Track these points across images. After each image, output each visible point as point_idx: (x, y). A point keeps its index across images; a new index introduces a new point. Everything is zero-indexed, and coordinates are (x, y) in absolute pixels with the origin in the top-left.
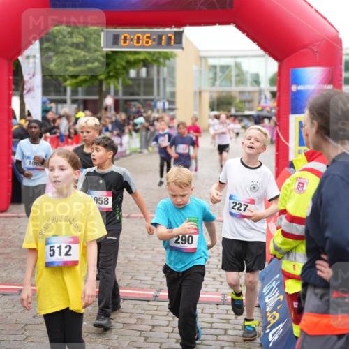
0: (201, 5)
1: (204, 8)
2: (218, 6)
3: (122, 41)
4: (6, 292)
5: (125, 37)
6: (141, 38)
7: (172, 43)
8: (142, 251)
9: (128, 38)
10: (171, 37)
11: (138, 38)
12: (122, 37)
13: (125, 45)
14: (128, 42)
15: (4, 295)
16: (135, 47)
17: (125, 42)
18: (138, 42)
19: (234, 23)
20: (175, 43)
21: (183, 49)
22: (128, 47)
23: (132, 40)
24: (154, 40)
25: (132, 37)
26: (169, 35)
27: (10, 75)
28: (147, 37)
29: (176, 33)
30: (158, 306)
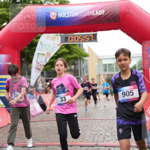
0: (105, 21)
1: (106, 22)
2: (112, 21)
3: (69, 40)
4: (24, 146)
5: (71, 38)
6: (78, 37)
7: (92, 39)
8: (85, 130)
9: (72, 38)
10: (91, 37)
11: (77, 38)
12: (69, 38)
13: (71, 41)
14: (72, 40)
15: (23, 147)
16: (75, 42)
17: (70, 40)
18: (76, 40)
19: (120, 29)
20: (93, 39)
21: (97, 41)
22: (72, 42)
23: (74, 39)
24: (84, 38)
25: (74, 37)
26: (91, 36)
27: (18, 58)
28: (81, 37)
29: (94, 35)
30: (98, 148)
